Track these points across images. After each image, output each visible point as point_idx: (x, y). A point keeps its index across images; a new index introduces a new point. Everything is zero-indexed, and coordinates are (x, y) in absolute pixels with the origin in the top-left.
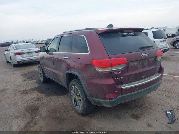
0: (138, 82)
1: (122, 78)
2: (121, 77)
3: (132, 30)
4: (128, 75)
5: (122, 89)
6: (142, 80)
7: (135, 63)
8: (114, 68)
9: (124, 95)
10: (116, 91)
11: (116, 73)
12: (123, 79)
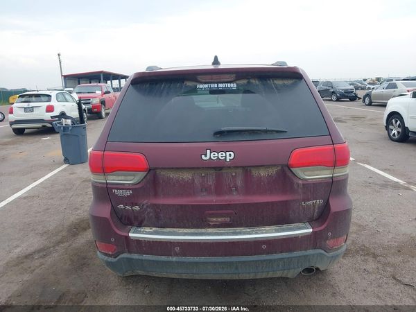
0: (193, 230)
1: (137, 208)
2: (133, 205)
3: (234, 76)
4: (155, 205)
5: (127, 238)
6: (210, 230)
7: (187, 176)
8: (114, 177)
9: (136, 256)
10: (112, 240)
11: (119, 193)
12: (139, 212)
